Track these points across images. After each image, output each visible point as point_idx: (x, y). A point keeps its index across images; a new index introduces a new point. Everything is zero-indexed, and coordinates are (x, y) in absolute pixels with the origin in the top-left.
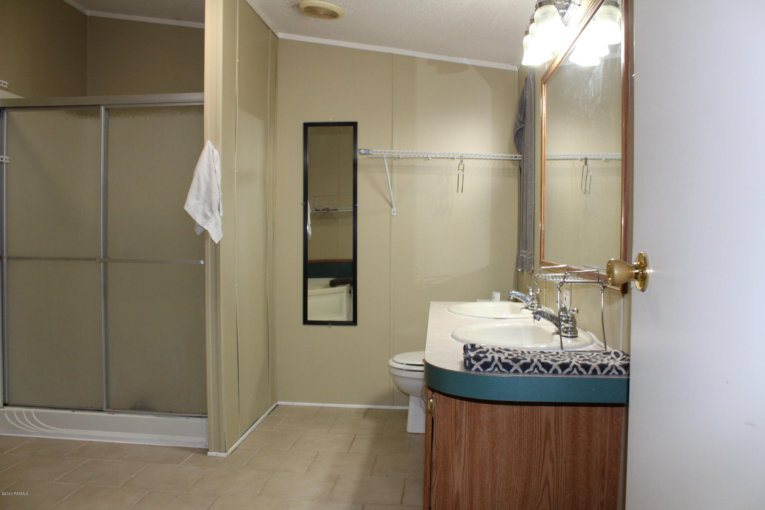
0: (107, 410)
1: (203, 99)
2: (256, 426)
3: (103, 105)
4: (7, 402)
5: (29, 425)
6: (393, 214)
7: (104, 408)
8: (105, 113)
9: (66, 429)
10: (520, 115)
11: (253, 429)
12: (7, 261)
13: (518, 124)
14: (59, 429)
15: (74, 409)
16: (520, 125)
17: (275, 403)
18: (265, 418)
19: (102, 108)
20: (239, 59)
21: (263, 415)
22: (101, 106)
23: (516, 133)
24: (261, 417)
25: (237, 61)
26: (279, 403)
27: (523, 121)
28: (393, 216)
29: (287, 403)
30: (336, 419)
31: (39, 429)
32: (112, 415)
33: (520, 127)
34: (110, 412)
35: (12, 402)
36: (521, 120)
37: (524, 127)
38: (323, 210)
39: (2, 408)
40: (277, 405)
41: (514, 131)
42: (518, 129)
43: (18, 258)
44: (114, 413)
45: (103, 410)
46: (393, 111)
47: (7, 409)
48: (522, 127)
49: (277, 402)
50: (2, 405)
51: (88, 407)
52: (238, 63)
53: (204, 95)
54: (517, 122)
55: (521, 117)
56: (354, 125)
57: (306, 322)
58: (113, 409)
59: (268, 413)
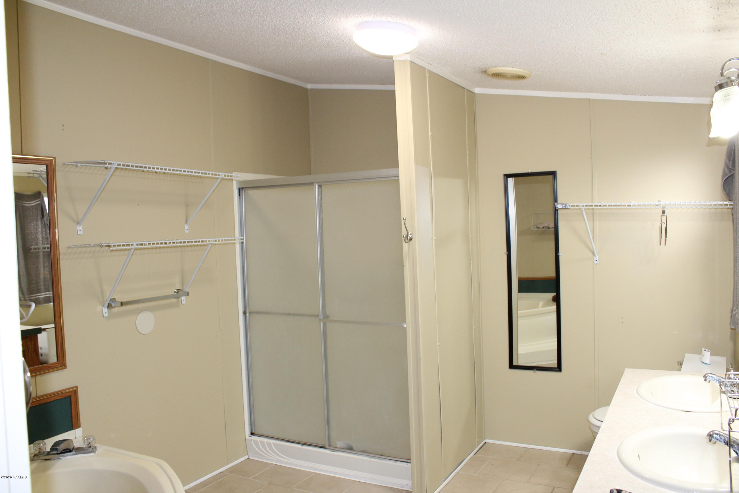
0: (329, 448)
1: (399, 174)
2: (461, 468)
3: (316, 183)
4: (253, 432)
5: (270, 453)
6: (596, 262)
7: (327, 446)
8: (318, 189)
9: (297, 460)
10: (729, 161)
11: (457, 472)
12: (249, 315)
13: (727, 171)
14: (292, 459)
15: (303, 444)
16: (730, 172)
17: (483, 441)
18: (471, 459)
19: (315, 185)
20: (431, 131)
21: (469, 455)
22: (315, 183)
23: (725, 181)
24: (466, 458)
25: (430, 134)
26: (487, 441)
27: (733, 168)
28: (596, 264)
29: (494, 442)
30: (539, 464)
31: (276, 457)
32: (333, 453)
33: (730, 175)
34: (331, 449)
35: (257, 432)
36: (730, 167)
37: (734, 173)
38: (543, 228)
39: (250, 436)
40: (486, 443)
41: (722, 180)
42: (727, 177)
43: (256, 313)
44: (334, 451)
45: (326, 447)
46: (592, 157)
47: (253, 437)
48: (733, 173)
49: (485, 439)
50: (250, 434)
51: (314, 443)
52: (431, 135)
53: (398, 170)
54: (726, 169)
55: (730, 163)
56: (553, 174)
57: (512, 366)
58: (334, 447)
59: (474, 453)
